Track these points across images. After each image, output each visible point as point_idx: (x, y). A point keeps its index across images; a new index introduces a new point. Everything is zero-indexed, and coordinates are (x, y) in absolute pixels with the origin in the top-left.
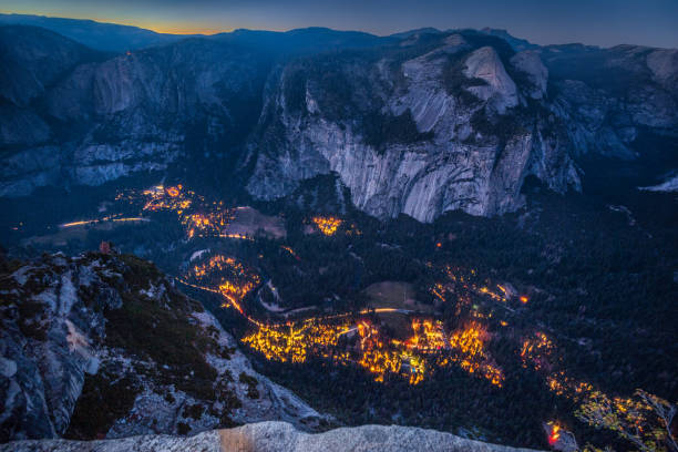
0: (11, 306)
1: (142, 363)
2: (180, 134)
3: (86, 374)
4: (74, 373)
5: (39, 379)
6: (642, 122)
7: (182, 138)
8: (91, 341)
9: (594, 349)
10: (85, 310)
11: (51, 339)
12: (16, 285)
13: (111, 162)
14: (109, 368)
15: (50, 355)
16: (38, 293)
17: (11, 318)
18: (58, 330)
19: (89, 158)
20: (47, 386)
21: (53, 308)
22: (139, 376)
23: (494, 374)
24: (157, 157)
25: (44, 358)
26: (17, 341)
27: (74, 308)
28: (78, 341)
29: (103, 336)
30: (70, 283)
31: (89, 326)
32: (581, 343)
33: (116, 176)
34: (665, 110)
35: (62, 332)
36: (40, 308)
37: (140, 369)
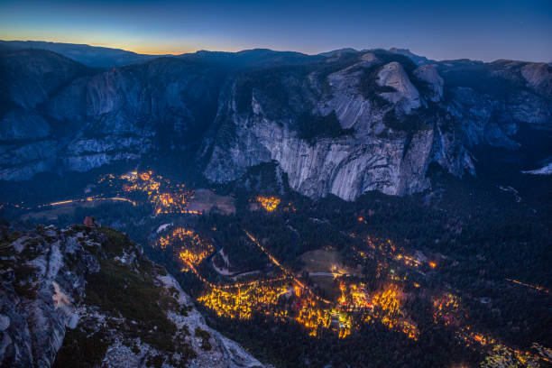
0: (9, 270)
1: (114, 318)
2: (152, 131)
3: (67, 329)
4: (57, 327)
5: (27, 332)
6: (521, 118)
7: (154, 134)
8: (73, 300)
9: (494, 307)
10: (69, 273)
11: (39, 298)
12: (14, 252)
13: (97, 153)
14: (86, 323)
15: (38, 311)
16: (31, 259)
17: (9, 280)
18: (45, 290)
19: (79, 150)
20: (34, 338)
21: (44, 271)
22: (111, 331)
23: (411, 329)
24: (133, 149)
25: (33, 314)
26: (12, 300)
27: (60, 272)
28: (62, 300)
29: (83, 295)
30: (58, 251)
31: (71, 286)
32: (483, 302)
33: (100, 164)
34: (539, 109)
35: (50, 292)
36: (33, 272)
37: (112, 324)
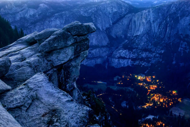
2: (162, 49)
7: (163, 51)
13: (126, 58)
19: (118, 55)
24: (147, 59)
33: (126, 65)
